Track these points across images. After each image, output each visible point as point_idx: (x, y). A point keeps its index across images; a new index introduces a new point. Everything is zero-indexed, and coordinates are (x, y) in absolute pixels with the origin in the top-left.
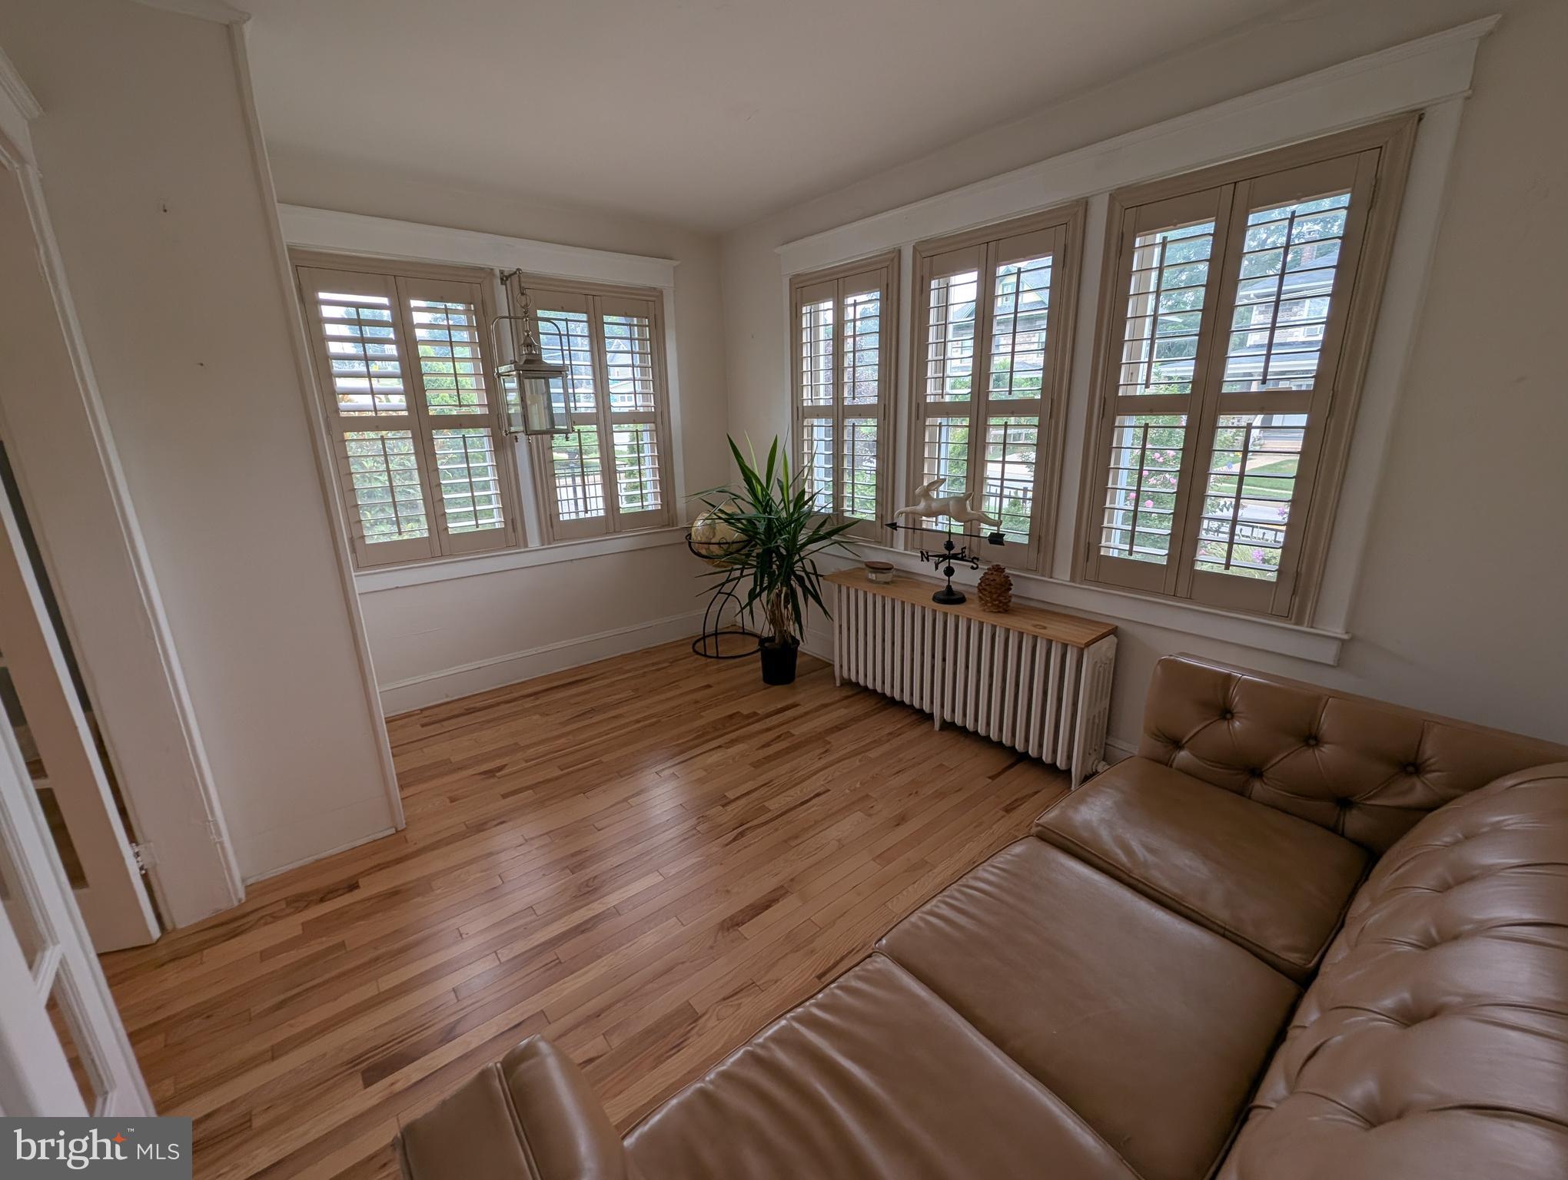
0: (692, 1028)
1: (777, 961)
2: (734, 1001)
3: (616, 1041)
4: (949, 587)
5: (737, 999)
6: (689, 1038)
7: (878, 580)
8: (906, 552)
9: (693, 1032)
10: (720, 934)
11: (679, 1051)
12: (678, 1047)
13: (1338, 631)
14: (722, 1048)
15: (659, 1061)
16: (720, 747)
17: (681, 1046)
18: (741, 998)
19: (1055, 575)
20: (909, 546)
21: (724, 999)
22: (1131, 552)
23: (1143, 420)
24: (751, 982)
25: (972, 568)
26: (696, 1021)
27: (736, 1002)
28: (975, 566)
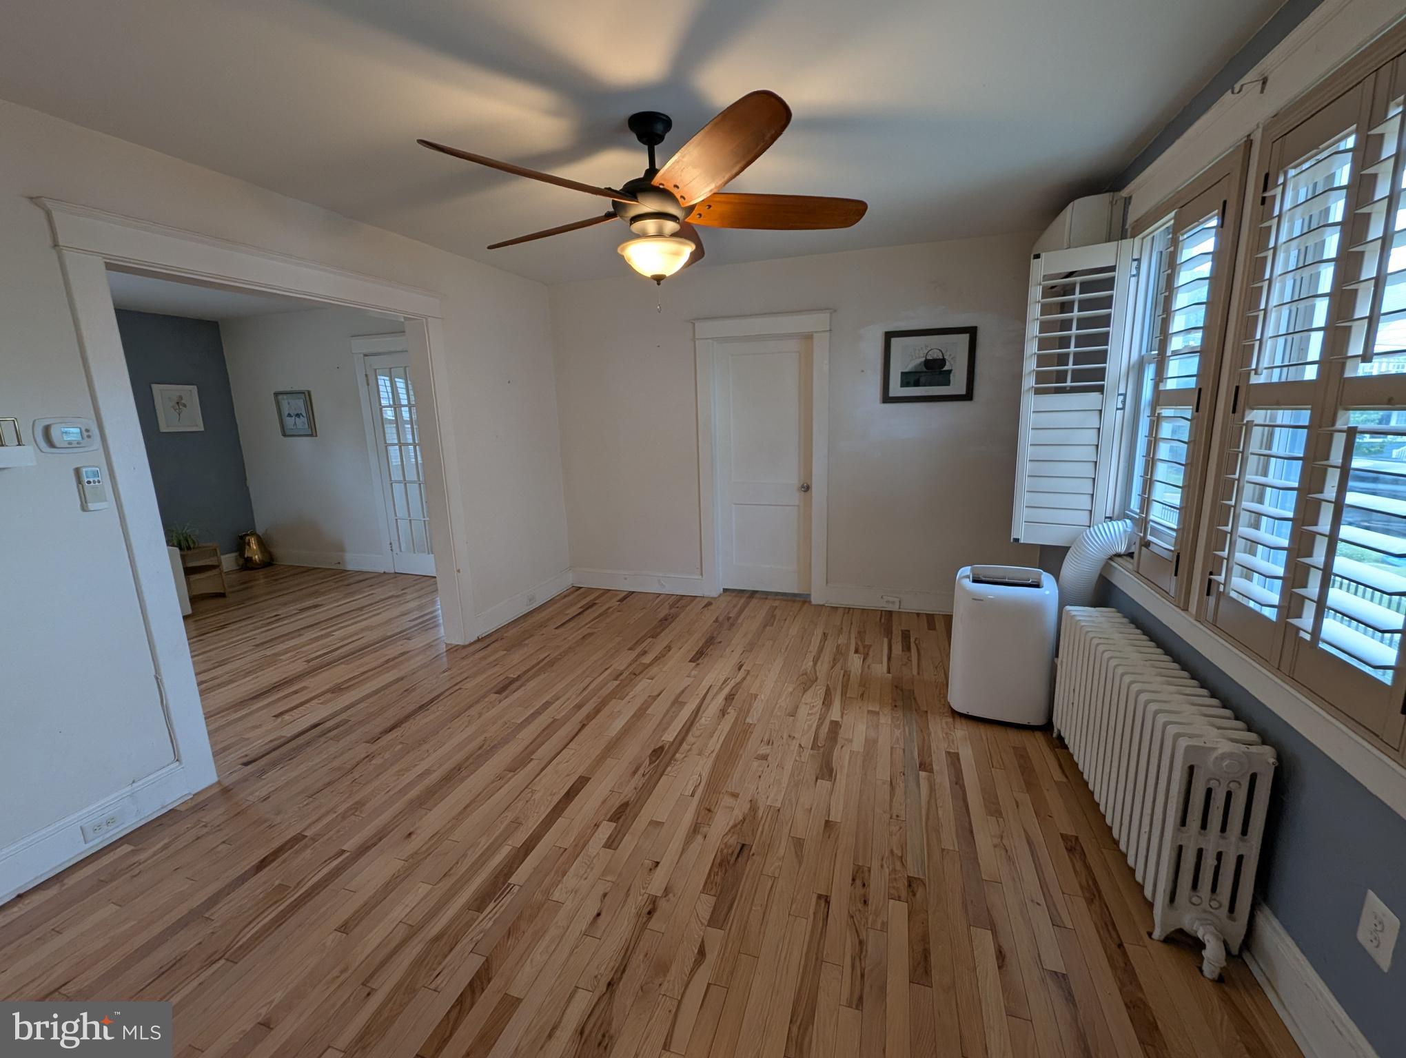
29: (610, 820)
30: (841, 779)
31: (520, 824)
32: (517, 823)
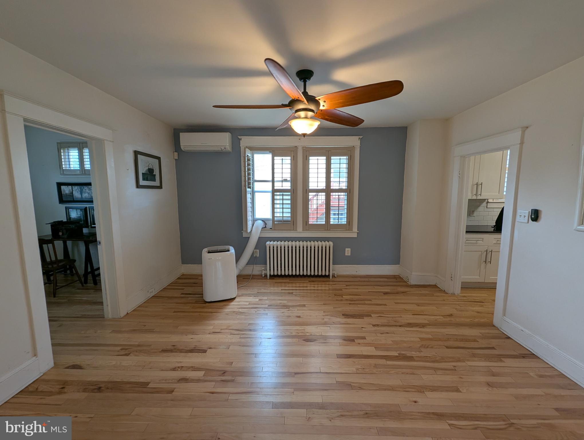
29: (354, 341)
30: (305, 303)
31: (375, 365)
32: (376, 366)
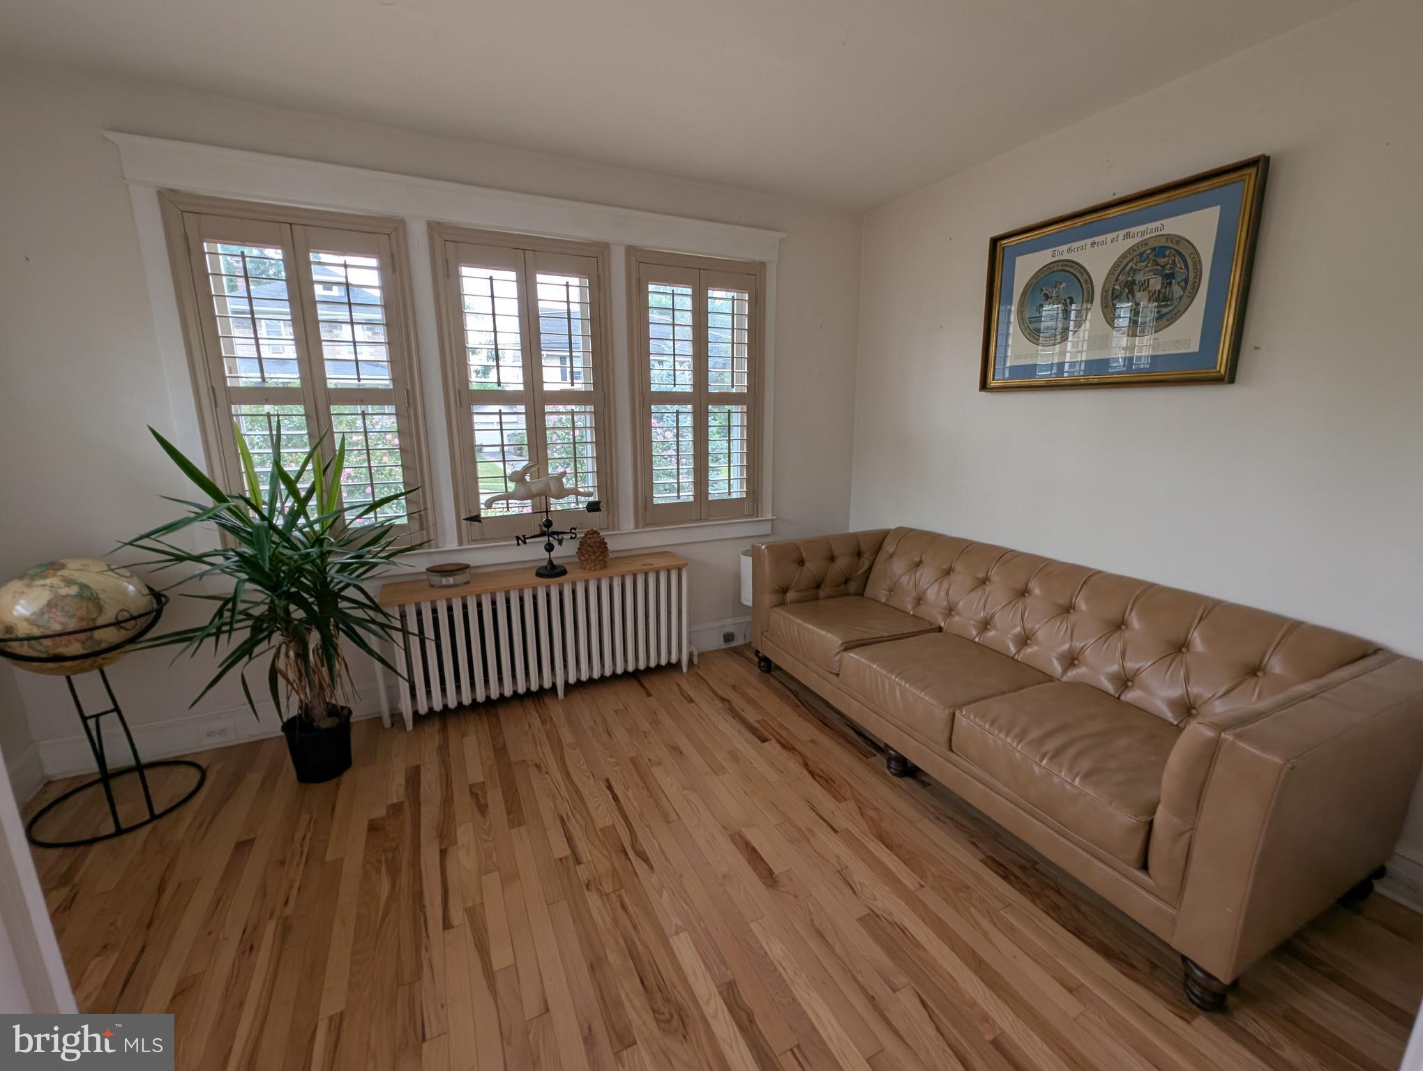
0: (885, 919)
1: (817, 853)
2: (858, 888)
3: (901, 980)
4: (550, 561)
5: (856, 887)
6: (895, 922)
7: (457, 582)
8: (462, 547)
9: (888, 918)
10: (781, 889)
11: (906, 928)
12: (903, 930)
13: (769, 516)
14: (901, 899)
15: (918, 945)
16: (443, 853)
17: (902, 928)
18: (854, 882)
19: (621, 528)
20: (465, 539)
21: (854, 892)
22: (679, 497)
23: (676, 408)
24: (838, 873)
25: (571, 538)
26: (877, 916)
27: (859, 887)
28: (574, 536)
